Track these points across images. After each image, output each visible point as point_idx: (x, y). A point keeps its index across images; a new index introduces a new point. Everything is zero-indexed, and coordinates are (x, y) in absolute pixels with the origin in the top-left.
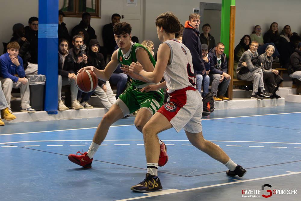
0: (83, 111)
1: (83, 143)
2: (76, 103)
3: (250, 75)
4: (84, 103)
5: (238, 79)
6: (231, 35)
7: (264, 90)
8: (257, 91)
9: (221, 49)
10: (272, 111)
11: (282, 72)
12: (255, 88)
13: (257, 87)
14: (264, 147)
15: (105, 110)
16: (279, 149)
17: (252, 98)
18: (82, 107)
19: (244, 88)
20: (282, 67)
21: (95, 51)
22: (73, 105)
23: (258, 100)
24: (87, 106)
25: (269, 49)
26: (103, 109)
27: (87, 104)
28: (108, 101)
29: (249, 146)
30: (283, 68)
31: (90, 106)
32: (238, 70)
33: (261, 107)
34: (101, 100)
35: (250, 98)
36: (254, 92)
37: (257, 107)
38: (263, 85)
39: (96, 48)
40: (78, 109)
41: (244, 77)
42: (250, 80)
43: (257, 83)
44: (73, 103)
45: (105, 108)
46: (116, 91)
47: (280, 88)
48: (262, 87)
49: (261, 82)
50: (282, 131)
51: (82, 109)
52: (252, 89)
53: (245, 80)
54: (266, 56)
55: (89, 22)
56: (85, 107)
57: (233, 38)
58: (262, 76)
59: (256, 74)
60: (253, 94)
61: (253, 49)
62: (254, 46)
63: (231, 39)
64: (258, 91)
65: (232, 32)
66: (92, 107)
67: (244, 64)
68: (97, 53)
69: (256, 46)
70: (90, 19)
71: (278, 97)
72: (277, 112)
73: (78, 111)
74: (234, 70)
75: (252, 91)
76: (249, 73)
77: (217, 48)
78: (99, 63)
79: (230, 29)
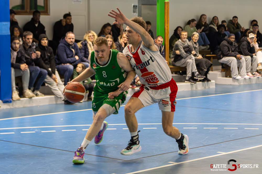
0: (35, 99)
1: (33, 130)
2: (28, 92)
3: (183, 61)
4: (36, 92)
5: (174, 65)
6: (166, 27)
7: (198, 74)
8: (190, 76)
9: (159, 41)
10: (204, 93)
11: (212, 58)
12: (188, 73)
13: (190, 72)
14: (197, 128)
15: (55, 97)
16: (210, 130)
17: (186, 82)
18: (34, 95)
19: (178, 73)
20: (211, 53)
21: (44, 45)
22: (26, 94)
23: (191, 84)
24: (38, 95)
25: (195, 36)
26: (53, 96)
27: (38, 93)
28: (58, 89)
29: (184, 128)
30: (213, 54)
31: (41, 94)
32: (172, 58)
33: (194, 89)
34: (51, 89)
35: (184, 82)
36: (188, 77)
37: (190, 90)
38: (195, 70)
39: (45, 42)
40: (31, 98)
41: (178, 64)
42: (184, 66)
43: (190, 68)
44: (26, 92)
45: (55, 96)
46: (63, 80)
47: (210, 72)
48: (195, 71)
49: (194, 67)
50: (213, 113)
51: (34, 97)
52: (186, 74)
53: (179, 66)
54: (193, 43)
55: (39, 19)
56: (37, 95)
57: (168, 30)
58: (195, 62)
59: (189, 60)
60: (187, 78)
61: (183, 38)
62: (184, 35)
63: (166, 31)
64: (192, 75)
65: (166, 25)
66: (43, 95)
67: (178, 52)
68: (47, 47)
69: (185, 35)
70: (39, 16)
71: (208, 80)
72: (208, 94)
73: (31, 99)
74: (170, 57)
75: (185, 75)
76: (183, 60)
77: (157, 40)
78: (48, 56)
79: (165, 22)
